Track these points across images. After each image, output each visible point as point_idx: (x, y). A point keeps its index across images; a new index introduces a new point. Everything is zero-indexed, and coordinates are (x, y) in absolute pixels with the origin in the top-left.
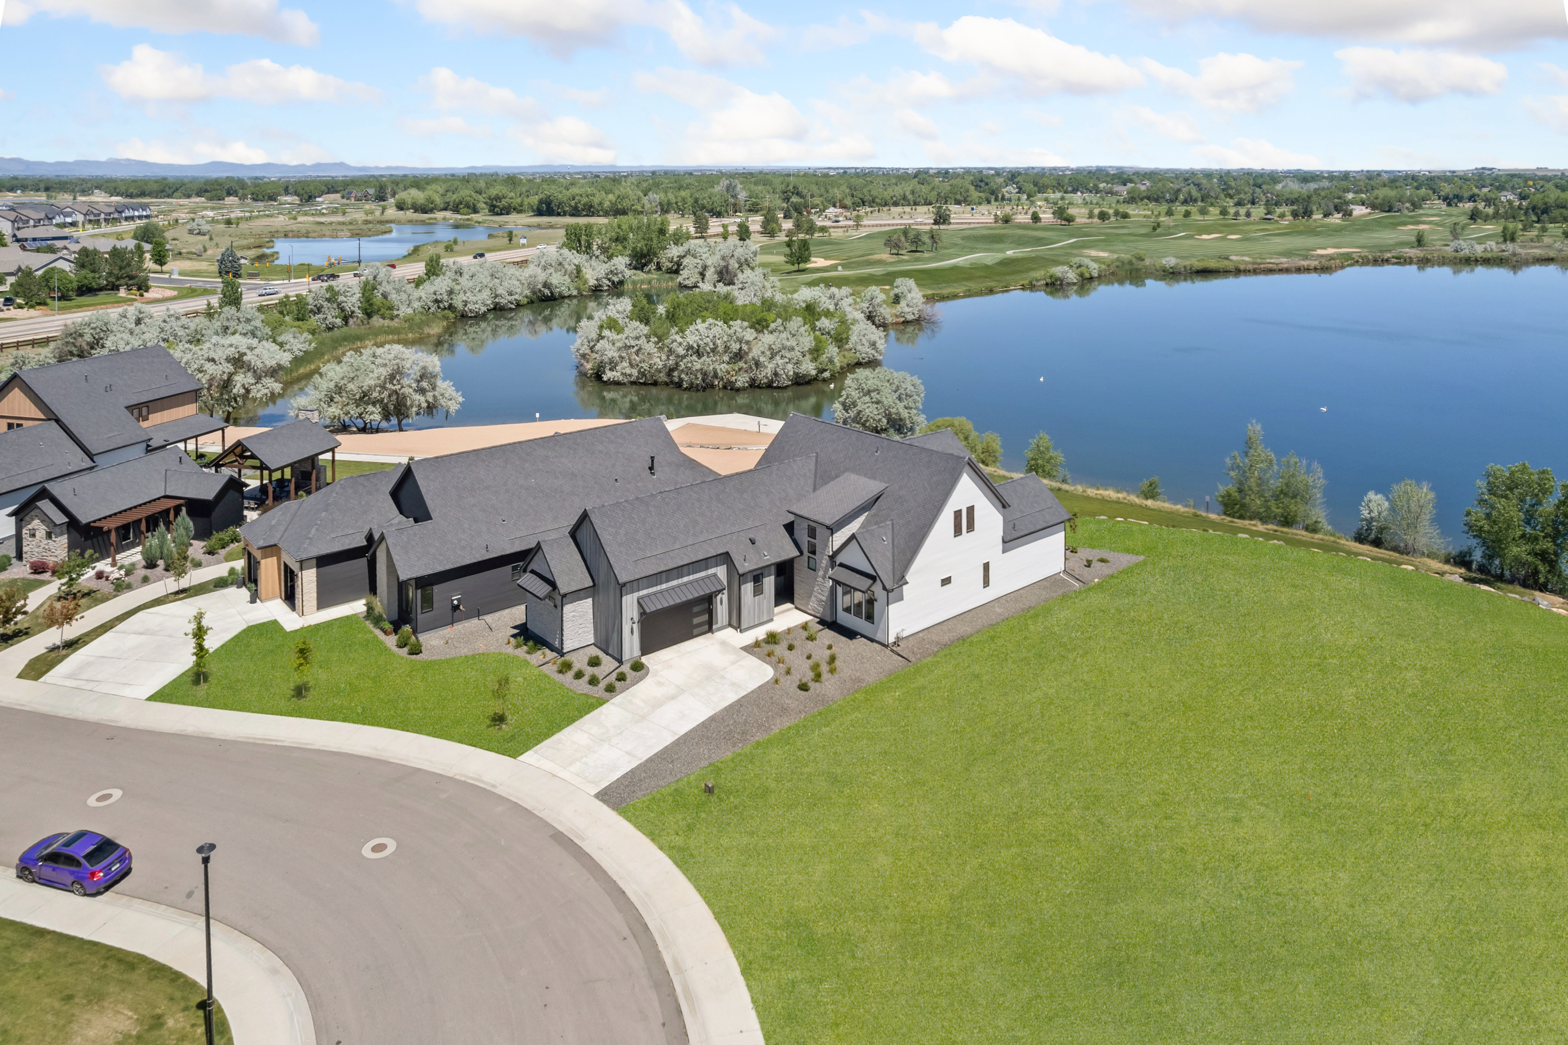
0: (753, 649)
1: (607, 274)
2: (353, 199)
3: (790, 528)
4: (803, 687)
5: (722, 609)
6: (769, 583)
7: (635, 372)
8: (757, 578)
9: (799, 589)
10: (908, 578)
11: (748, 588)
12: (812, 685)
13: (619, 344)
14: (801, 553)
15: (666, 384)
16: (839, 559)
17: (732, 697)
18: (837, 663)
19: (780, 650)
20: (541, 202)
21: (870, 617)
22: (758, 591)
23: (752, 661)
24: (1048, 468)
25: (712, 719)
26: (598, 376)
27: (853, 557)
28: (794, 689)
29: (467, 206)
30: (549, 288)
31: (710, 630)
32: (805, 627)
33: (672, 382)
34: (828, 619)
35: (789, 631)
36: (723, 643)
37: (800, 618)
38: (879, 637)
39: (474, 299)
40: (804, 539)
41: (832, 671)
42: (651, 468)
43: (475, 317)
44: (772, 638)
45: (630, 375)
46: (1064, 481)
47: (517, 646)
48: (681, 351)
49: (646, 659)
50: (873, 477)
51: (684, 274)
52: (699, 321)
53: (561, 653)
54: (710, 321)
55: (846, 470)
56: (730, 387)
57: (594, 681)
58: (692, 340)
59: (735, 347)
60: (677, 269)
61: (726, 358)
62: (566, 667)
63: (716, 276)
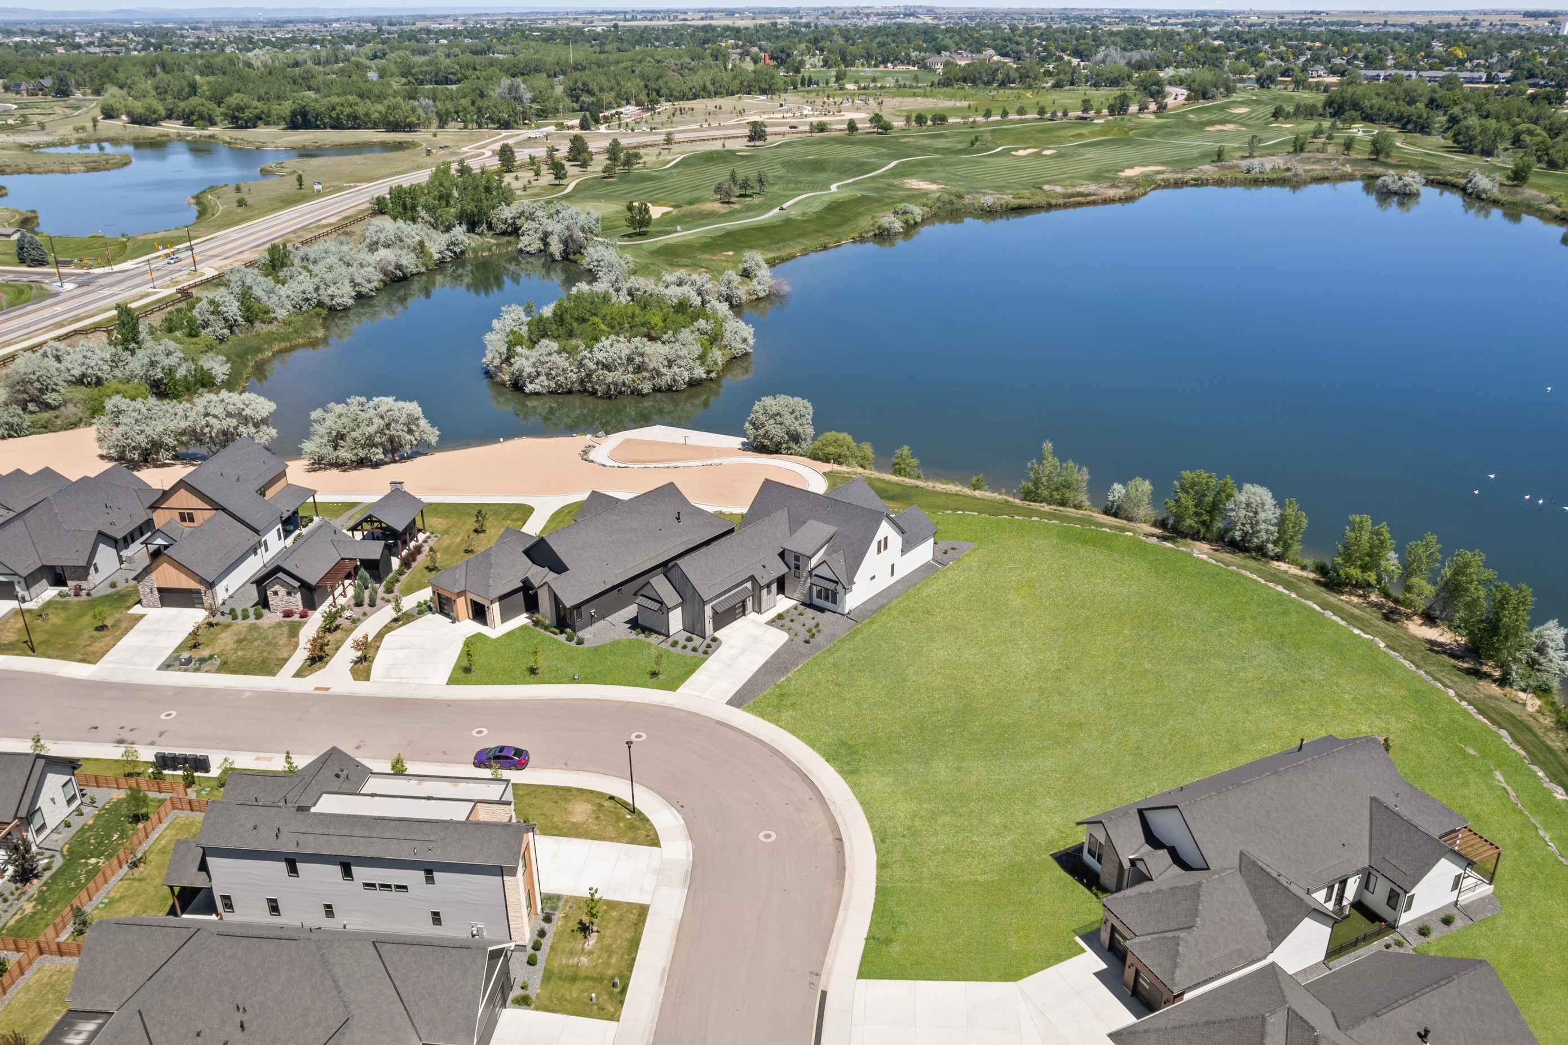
0: (771, 623)
1: (448, 246)
3: (782, 555)
4: (807, 642)
5: (749, 604)
6: (774, 587)
7: (553, 384)
8: (768, 586)
9: (787, 587)
10: (855, 580)
11: (764, 591)
12: (811, 640)
14: (790, 569)
15: (579, 391)
16: (814, 572)
17: (772, 651)
18: (820, 627)
19: (786, 622)
21: (834, 602)
22: (769, 592)
23: (773, 631)
24: (908, 469)
25: (767, 663)
26: (517, 386)
27: (824, 571)
28: (802, 643)
29: (201, 117)
30: (400, 270)
31: (744, 614)
32: (796, 608)
33: (585, 390)
34: (808, 602)
35: (788, 611)
36: (754, 622)
37: (793, 603)
38: (839, 611)
40: (792, 562)
41: (819, 631)
42: (678, 519)
43: (343, 310)
44: (780, 616)
45: (549, 386)
47: (638, 634)
48: (593, 367)
49: (716, 635)
50: (828, 523)
51: (525, 240)
52: (603, 338)
53: (668, 636)
54: (613, 337)
55: (809, 518)
56: (637, 393)
57: (694, 650)
58: (601, 356)
59: (638, 360)
60: (514, 231)
61: (631, 369)
62: (675, 644)
63: (561, 245)
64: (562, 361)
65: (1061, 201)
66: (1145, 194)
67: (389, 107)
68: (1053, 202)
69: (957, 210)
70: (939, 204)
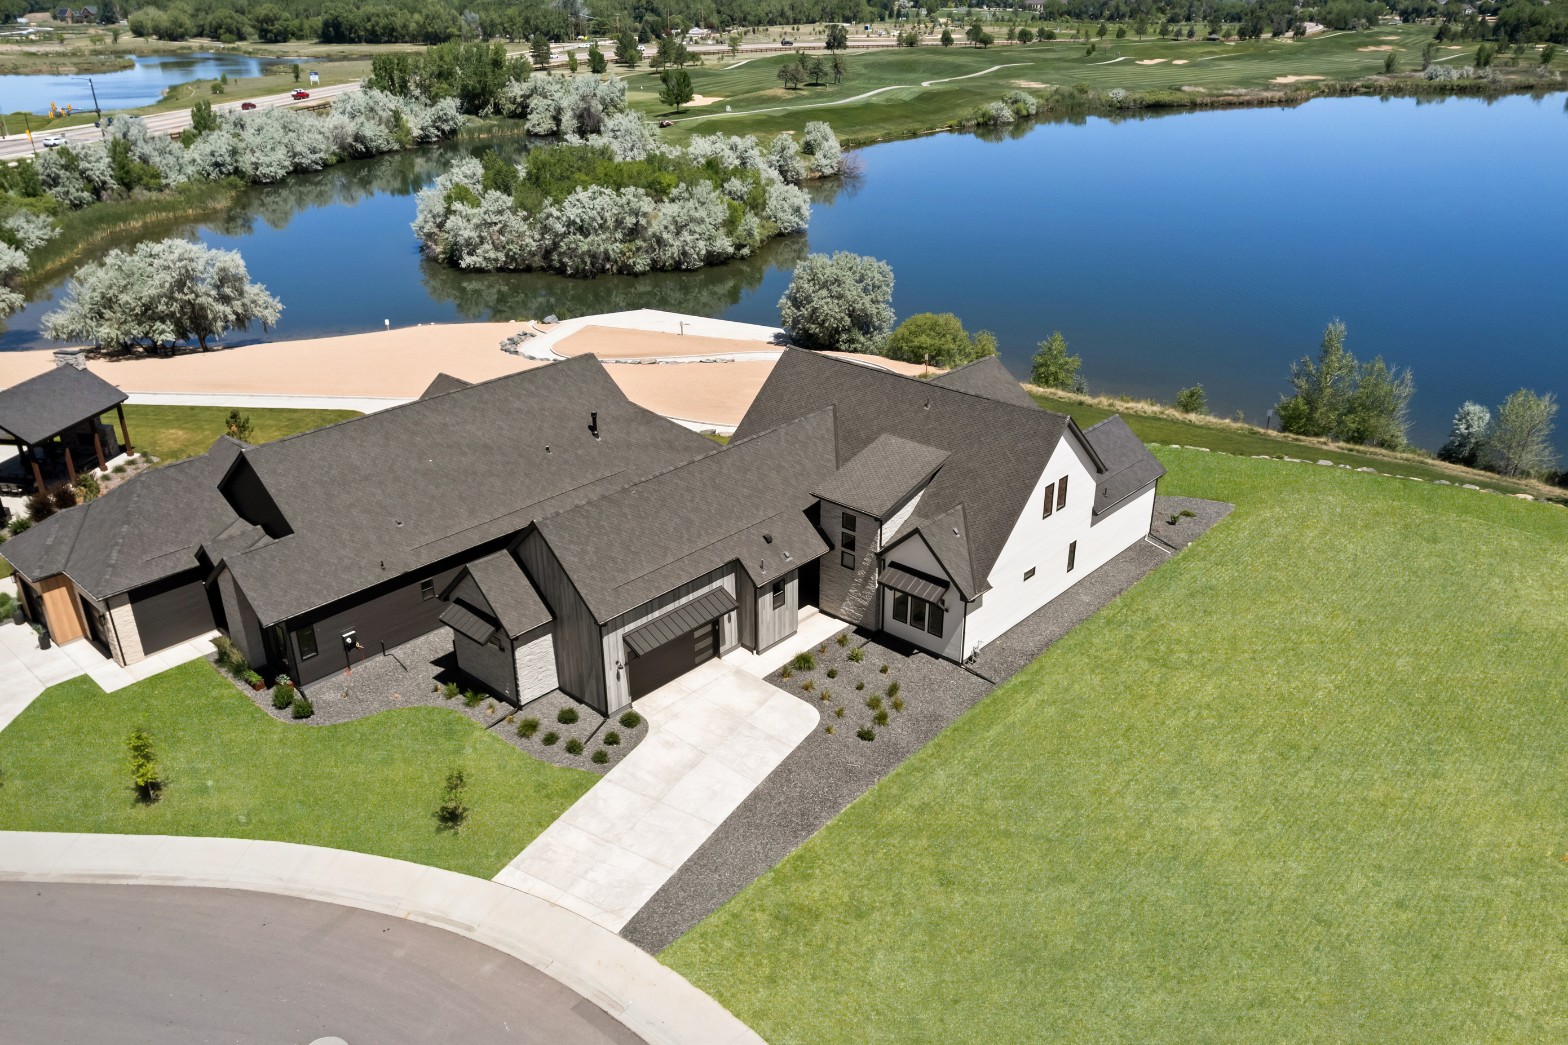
0: (780, 678)
1: (434, 122)
2: (70, 21)
3: (814, 513)
4: (865, 736)
5: (730, 628)
6: (792, 589)
7: (502, 256)
8: (777, 587)
9: (826, 589)
10: (991, 579)
11: (767, 600)
12: (877, 730)
13: (476, 221)
14: (832, 546)
15: (542, 269)
16: (892, 556)
17: (774, 760)
18: (901, 694)
19: (817, 676)
20: (326, 24)
21: (937, 629)
22: (779, 601)
23: (784, 699)
24: (1062, 375)
25: (755, 796)
26: (452, 260)
27: (914, 555)
28: (853, 740)
30: (362, 143)
31: (716, 653)
32: (841, 640)
33: (551, 267)
34: (872, 627)
35: (822, 648)
36: (738, 673)
37: (836, 626)
38: (948, 652)
39: (267, 160)
40: (837, 531)
41: (897, 706)
42: (593, 428)
44: (803, 662)
45: (496, 260)
46: (1079, 390)
47: (449, 696)
48: (560, 228)
49: (639, 707)
50: (925, 441)
51: (534, 118)
52: (579, 189)
53: (517, 705)
54: (594, 188)
55: (882, 430)
56: (626, 271)
57: (574, 748)
58: (572, 213)
59: (630, 221)
60: (521, 112)
61: (619, 235)
62: (529, 728)
63: (575, 121)
64: (516, 223)
65: (1208, 100)
66: (1307, 99)
67: (427, 16)
68: (1199, 100)
69: (1080, 105)
70: (1057, 97)
